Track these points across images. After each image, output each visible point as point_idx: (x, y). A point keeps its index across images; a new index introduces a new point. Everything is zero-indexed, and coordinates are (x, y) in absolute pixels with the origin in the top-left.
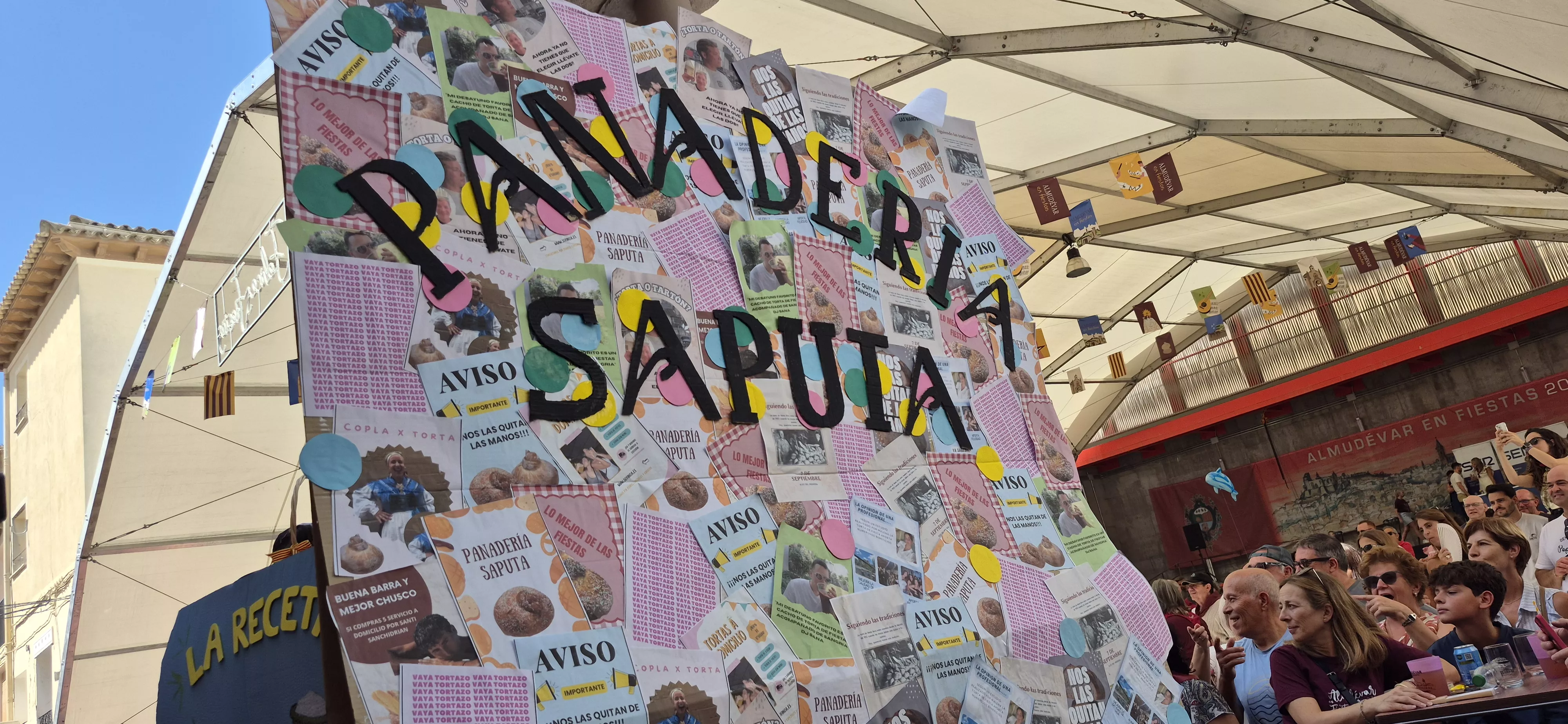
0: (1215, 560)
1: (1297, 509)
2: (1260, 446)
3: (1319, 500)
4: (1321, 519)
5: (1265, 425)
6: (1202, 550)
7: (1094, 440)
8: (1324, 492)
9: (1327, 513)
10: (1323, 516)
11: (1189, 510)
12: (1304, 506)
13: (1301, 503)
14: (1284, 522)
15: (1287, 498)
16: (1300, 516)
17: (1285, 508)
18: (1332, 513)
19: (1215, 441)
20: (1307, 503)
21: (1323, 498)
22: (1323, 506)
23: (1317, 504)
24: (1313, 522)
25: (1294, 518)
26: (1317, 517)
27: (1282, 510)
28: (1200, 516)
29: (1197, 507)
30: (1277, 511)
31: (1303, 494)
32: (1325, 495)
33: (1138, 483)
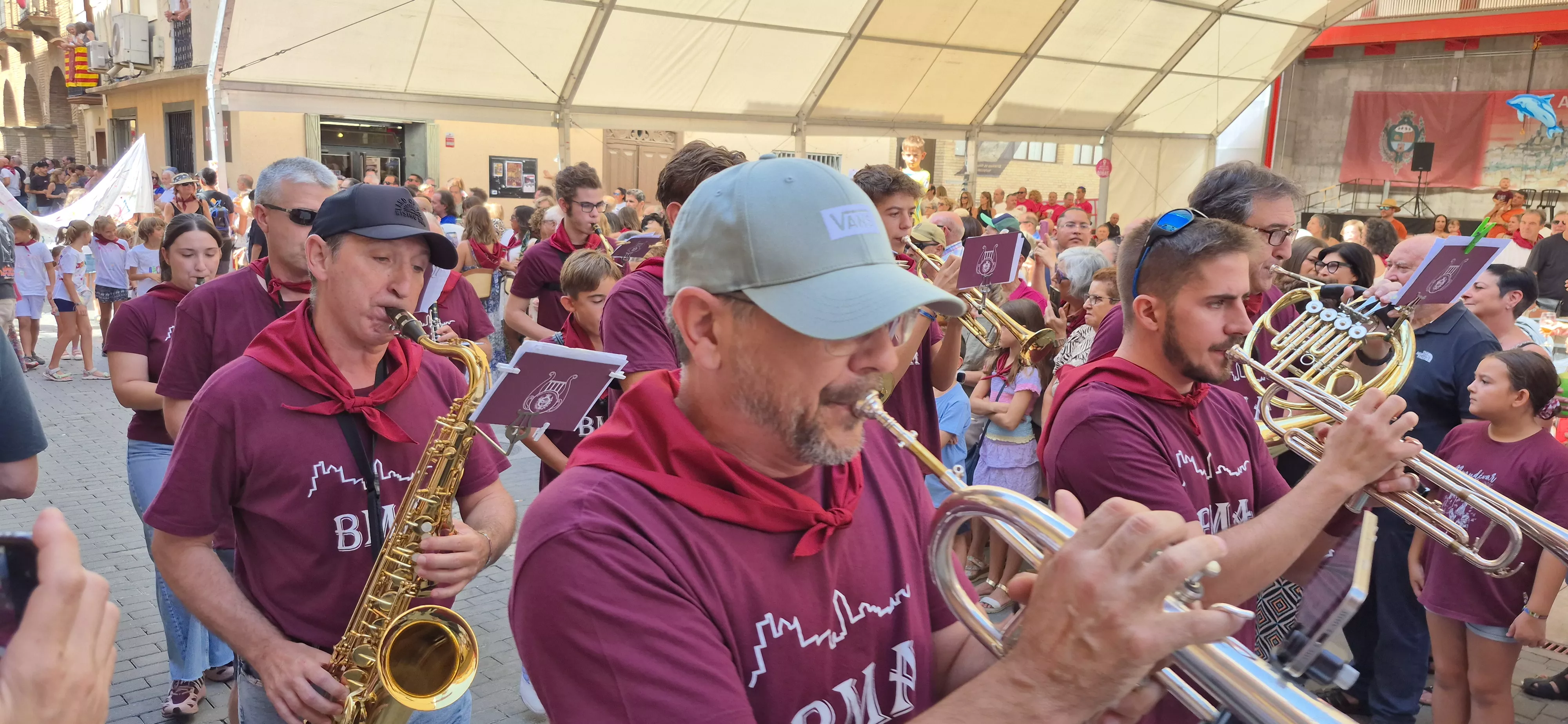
0: (1395, 184)
1: (1516, 154)
2: (1510, 74)
3: (1547, 151)
4: (1538, 172)
5: (1534, 52)
6: (1424, 173)
7: (1347, 18)
8: (1558, 142)
9: (1550, 167)
10: (1542, 170)
11: (1391, 125)
12: (1526, 152)
13: (1524, 149)
14: (1494, 164)
15: (1511, 139)
16: (1517, 162)
17: (1503, 150)
18: (1555, 169)
19: (1459, 54)
20: (1532, 150)
21: (1553, 149)
22: (1548, 158)
23: (1543, 155)
24: (1528, 172)
25: (1508, 162)
26: (1536, 168)
27: (1499, 151)
28: (1401, 134)
29: (1402, 123)
30: (1492, 150)
31: (1533, 140)
32: (1557, 147)
33: (1345, 81)
